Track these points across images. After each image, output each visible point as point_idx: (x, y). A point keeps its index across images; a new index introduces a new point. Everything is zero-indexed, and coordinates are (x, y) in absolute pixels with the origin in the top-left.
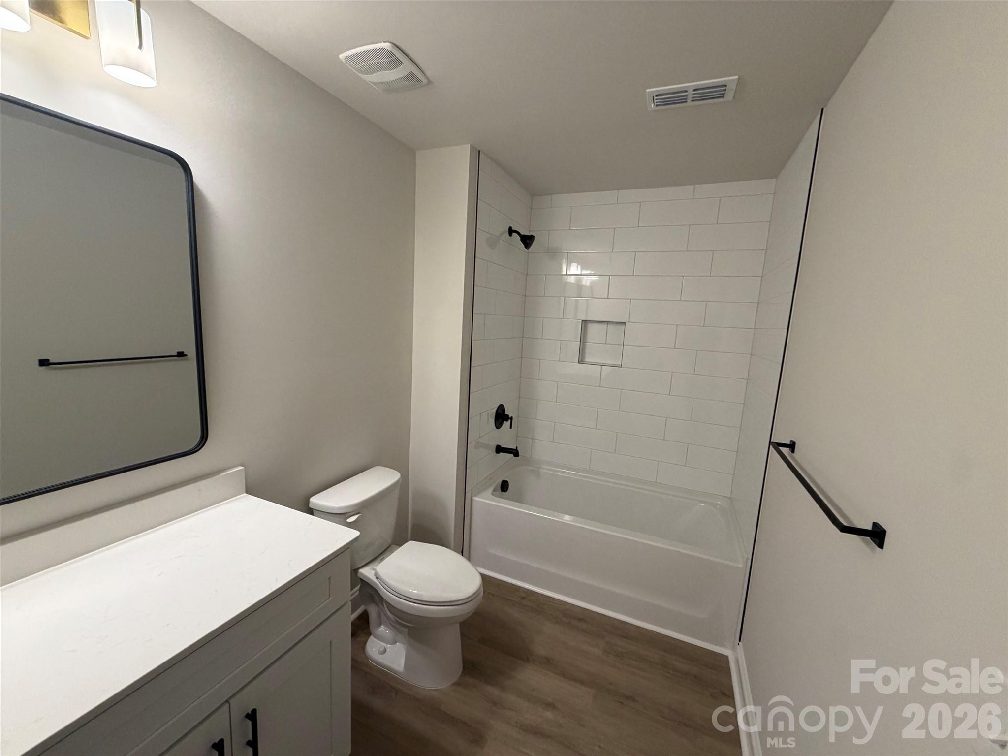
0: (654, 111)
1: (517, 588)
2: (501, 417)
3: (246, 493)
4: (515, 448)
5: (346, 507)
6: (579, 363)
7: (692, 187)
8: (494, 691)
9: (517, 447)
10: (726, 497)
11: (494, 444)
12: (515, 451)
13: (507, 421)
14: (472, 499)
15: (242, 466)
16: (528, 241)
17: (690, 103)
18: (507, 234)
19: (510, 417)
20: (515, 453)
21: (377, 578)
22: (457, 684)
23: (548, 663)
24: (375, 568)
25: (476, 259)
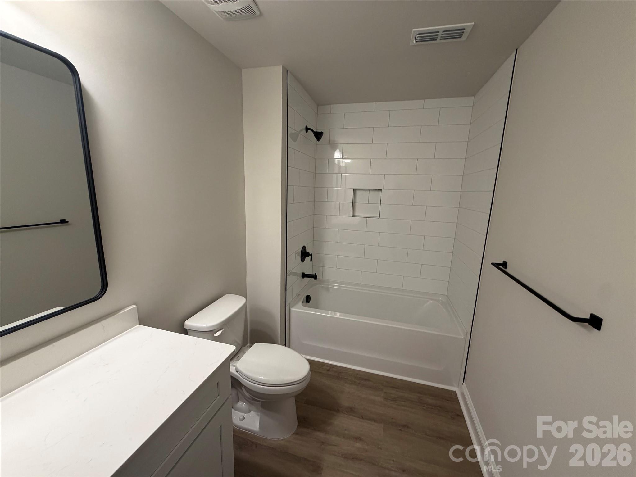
0: (415, 46)
1: (323, 364)
2: (304, 254)
3: (139, 324)
4: (315, 274)
5: (213, 326)
6: (352, 216)
7: (422, 101)
8: (321, 435)
9: (316, 273)
10: (444, 295)
11: (300, 272)
12: (314, 276)
13: (308, 256)
14: (290, 309)
15: (134, 305)
16: (319, 136)
17: (438, 41)
18: (305, 131)
19: (310, 254)
20: (315, 277)
21: (237, 372)
22: (296, 433)
23: (351, 411)
24: (235, 365)
25: (288, 148)
